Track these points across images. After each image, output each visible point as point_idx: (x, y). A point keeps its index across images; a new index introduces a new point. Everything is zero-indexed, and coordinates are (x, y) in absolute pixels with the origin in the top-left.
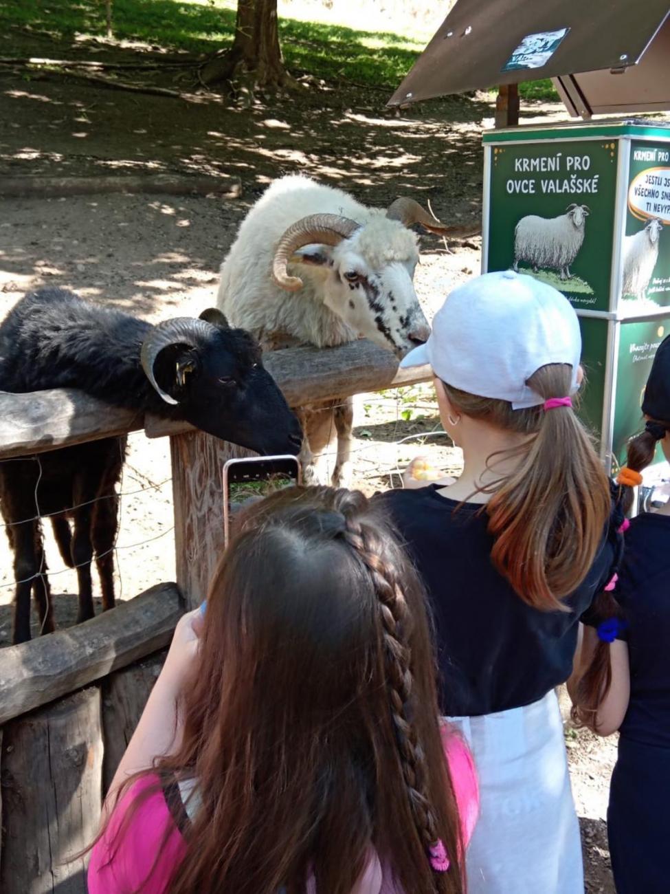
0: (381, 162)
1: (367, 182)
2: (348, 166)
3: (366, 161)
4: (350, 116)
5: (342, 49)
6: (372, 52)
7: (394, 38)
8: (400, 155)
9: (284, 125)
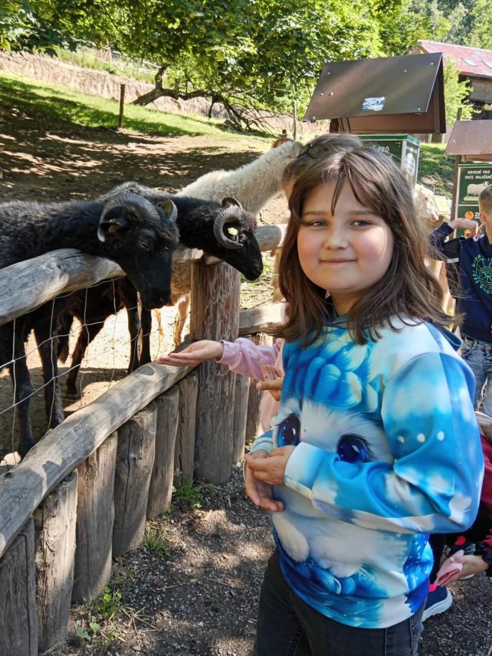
0: (79, 163)
1: (76, 174)
2: (61, 165)
3: (70, 163)
4: (50, 137)
5: (23, 94)
6: (44, 98)
7: (54, 92)
8: (89, 160)
9: (13, 138)
